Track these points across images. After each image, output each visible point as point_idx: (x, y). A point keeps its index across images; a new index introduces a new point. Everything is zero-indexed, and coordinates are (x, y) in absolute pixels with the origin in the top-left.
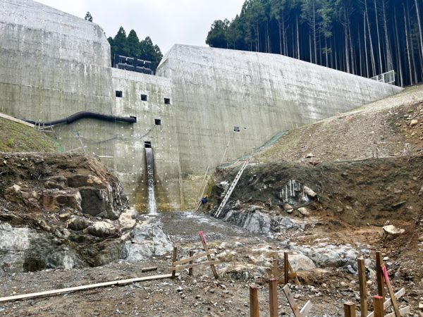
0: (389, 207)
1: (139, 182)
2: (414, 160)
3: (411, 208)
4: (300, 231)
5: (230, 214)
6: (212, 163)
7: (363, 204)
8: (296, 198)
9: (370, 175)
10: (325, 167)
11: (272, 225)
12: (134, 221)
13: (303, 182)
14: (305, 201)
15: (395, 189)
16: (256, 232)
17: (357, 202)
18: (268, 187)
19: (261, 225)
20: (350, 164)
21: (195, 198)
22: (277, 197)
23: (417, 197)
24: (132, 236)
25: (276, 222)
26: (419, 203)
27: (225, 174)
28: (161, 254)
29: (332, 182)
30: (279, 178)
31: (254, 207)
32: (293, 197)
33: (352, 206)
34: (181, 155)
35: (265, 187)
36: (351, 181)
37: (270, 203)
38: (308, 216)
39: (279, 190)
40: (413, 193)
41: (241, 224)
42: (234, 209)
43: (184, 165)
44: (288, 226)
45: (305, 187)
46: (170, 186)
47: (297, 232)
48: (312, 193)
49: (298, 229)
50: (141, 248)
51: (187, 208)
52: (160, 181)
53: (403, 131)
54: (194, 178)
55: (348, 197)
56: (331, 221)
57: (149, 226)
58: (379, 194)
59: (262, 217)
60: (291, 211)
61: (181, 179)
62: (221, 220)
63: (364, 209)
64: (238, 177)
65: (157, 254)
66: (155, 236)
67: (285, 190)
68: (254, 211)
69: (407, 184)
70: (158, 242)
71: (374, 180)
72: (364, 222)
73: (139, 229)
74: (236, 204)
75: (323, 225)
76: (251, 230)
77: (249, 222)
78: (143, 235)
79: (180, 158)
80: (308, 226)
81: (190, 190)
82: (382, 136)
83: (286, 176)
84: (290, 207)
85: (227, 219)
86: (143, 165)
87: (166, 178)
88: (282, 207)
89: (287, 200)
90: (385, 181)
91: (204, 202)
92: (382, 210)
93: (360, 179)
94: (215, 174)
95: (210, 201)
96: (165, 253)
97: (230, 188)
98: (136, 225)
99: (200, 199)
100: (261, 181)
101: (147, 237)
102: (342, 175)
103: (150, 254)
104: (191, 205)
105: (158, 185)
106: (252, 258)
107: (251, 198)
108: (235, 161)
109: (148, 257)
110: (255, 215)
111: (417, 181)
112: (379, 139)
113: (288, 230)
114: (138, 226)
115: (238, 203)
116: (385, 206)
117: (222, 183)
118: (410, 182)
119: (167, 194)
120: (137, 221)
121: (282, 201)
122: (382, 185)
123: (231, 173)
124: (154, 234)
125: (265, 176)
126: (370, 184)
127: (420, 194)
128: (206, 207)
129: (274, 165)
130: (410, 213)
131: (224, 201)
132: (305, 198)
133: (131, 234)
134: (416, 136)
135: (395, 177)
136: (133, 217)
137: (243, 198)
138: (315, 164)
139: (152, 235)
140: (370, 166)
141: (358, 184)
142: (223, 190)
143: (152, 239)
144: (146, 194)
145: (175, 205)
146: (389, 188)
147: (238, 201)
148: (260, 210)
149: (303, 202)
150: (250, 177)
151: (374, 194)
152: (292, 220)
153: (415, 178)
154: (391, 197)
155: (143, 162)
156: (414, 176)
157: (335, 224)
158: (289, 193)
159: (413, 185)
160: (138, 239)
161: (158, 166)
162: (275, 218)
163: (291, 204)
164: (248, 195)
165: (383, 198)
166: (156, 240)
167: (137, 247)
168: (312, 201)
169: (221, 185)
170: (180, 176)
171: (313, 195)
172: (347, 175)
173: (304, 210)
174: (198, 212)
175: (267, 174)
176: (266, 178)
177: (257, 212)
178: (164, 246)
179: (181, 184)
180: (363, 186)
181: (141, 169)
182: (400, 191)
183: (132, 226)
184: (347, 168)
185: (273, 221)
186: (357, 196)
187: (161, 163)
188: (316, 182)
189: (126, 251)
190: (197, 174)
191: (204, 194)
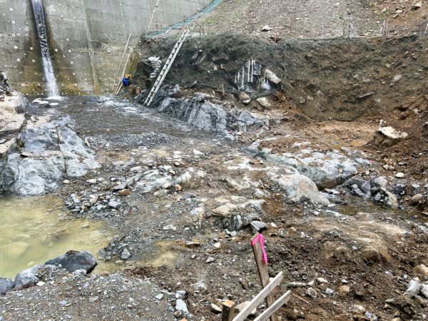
0: (353, 99)
1: (26, 49)
2: (390, 43)
3: (379, 100)
4: (265, 129)
5: (166, 103)
6: (135, 29)
7: (326, 93)
8: (254, 85)
9: (338, 59)
10: (288, 45)
11: (228, 121)
12: (21, 117)
13: (264, 64)
14: (265, 90)
15: (363, 77)
16: (207, 129)
17: (319, 92)
18: (219, 68)
19: (214, 120)
20: (316, 43)
21: (113, 77)
22: (231, 83)
23: (388, 88)
24: (20, 145)
25: (233, 117)
26: (389, 95)
27: (155, 46)
28: (78, 174)
29: (295, 65)
30: (234, 56)
31: (203, 95)
32: (250, 84)
33: (314, 96)
34: (89, 12)
35: (215, 68)
36: (315, 65)
37: (223, 91)
38: (269, 109)
39: (234, 73)
40: (383, 83)
41: (184, 117)
42: (172, 96)
43: (94, 28)
44: (249, 122)
45: (267, 71)
46: (75, 59)
47: (262, 131)
48: (275, 79)
49: (261, 126)
50: (40, 165)
51: (102, 91)
52: (60, 50)
53: (373, 6)
54: (112, 49)
55: (311, 85)
56: (296, 116)
57: (50, 125)
58: (345, 82)
59: (214, 109)
60: (248, 101)
61: (91, 49)
62: (153, 110)
63: (326, 100)
64: (175, 52)
65: (70, 174)
66: (63, 143)
67: (241, 74)
68: (202, 102)
69: (378, 72)
70: (70, 154)
71: (340, 65)
72: (325, 115)
73: (31, 131)
74: (175, 90)
75: (290, 121)
76: (200, 126)
77: (196, 115)
78: (42, 141)
79: (88, 17)
80: (272, 122)
81: (106, 66)
82: (348, 10)
83: (244, 54)
84: (246, 96)
85: (162, 109)
86: (29, 22)
87: (69, 47)
88: (237, 96)
89: (243, 87)
90: (353, 68)
91: (126, 83)
92: (346, 102)
93: (326, 63)
94: (140, 46)
95: (135, 83)
96: (84, 173)
97: (163, 67)
98: (25, 123)
99: (121, 79)
100: (209, 59)
101: (49, 146)
102: (306, 57)
103: (58, 174)
104: (108, 87)
105: (58, 56)
106: (233, 182)
107: (195, 82)
108: (167, 28)
109: (54, 180)
110: (204, 106)
111: (390, 69)
112: (346, 13)
113: (249, 127)
114: (30, 126)
115: (177, 88)
116: (349, 97)
117: (151, 59)
118: (381, 70)
119: (73, 71)
120: (27, 117)
121: (236, 88)
122: (350, 71)
123: (163, 45)
124: (61, 139)
125: (215, 52)
126: (336, 70)
127: (391, 84)
128: (131, 90)
129: (227, 38)
130: (378, 107)
131: (157, 84)
132: (266, 86)
133: (17, 141)
134: (388, 13)
135: (365, 62)
136: (19, 110)
137: (183, 81)
138: (277, 41)
139: (59, 141)
140: (338, 47)
141: (323, 70)
142: (152, 70)
143: (58, 149)
144: (40, 69)
145: (86, 87)
146: (356, 76)
147: (177, 85)
148: (210, 99)
149: (263, 90)
150: (193, 53)
151: (338, 82)
152: (252, 114)
153: (388, 65)
154: (359, 87)
155: (29, 17)
156: (388, 62)
157: (300, 119)
158: (246, 77)
159: (385, 74)
160: (33, 149)
161: (53, 27)
162: (232, 111)
163: (248, 93)
164: (190, 77)
165: (348, 88)
166: (66, 150)
167: (32, 165)
168: (274, 90)
169: (149, 62)
170: (90, 45)
171: (277, 82)
172: (311, 58)
173: (264, 101)
174: (119, 97)
175: (218, 49)
176: (217, 56)
177: (207, 102)
178: (81, 160)
179: (92, 57)
180: (328, 72)
181: (27, 29)
182: (368, 80)
183: (18, 127)
184: (313, 49)
185: (229, 115)
186: (320, 84)
187: (58, 22)
188: (278, 64)
189: (13, 174)
190: (115, 44)
191: (125, 73)
